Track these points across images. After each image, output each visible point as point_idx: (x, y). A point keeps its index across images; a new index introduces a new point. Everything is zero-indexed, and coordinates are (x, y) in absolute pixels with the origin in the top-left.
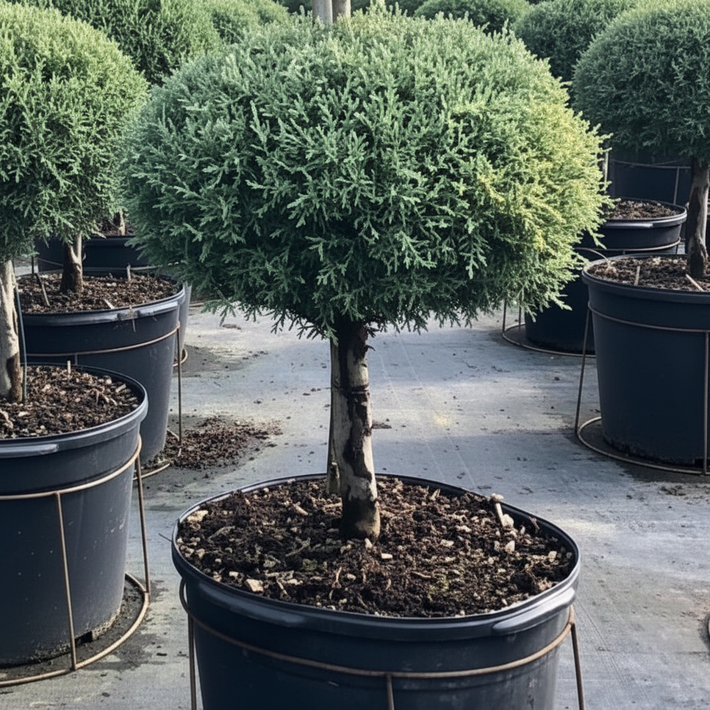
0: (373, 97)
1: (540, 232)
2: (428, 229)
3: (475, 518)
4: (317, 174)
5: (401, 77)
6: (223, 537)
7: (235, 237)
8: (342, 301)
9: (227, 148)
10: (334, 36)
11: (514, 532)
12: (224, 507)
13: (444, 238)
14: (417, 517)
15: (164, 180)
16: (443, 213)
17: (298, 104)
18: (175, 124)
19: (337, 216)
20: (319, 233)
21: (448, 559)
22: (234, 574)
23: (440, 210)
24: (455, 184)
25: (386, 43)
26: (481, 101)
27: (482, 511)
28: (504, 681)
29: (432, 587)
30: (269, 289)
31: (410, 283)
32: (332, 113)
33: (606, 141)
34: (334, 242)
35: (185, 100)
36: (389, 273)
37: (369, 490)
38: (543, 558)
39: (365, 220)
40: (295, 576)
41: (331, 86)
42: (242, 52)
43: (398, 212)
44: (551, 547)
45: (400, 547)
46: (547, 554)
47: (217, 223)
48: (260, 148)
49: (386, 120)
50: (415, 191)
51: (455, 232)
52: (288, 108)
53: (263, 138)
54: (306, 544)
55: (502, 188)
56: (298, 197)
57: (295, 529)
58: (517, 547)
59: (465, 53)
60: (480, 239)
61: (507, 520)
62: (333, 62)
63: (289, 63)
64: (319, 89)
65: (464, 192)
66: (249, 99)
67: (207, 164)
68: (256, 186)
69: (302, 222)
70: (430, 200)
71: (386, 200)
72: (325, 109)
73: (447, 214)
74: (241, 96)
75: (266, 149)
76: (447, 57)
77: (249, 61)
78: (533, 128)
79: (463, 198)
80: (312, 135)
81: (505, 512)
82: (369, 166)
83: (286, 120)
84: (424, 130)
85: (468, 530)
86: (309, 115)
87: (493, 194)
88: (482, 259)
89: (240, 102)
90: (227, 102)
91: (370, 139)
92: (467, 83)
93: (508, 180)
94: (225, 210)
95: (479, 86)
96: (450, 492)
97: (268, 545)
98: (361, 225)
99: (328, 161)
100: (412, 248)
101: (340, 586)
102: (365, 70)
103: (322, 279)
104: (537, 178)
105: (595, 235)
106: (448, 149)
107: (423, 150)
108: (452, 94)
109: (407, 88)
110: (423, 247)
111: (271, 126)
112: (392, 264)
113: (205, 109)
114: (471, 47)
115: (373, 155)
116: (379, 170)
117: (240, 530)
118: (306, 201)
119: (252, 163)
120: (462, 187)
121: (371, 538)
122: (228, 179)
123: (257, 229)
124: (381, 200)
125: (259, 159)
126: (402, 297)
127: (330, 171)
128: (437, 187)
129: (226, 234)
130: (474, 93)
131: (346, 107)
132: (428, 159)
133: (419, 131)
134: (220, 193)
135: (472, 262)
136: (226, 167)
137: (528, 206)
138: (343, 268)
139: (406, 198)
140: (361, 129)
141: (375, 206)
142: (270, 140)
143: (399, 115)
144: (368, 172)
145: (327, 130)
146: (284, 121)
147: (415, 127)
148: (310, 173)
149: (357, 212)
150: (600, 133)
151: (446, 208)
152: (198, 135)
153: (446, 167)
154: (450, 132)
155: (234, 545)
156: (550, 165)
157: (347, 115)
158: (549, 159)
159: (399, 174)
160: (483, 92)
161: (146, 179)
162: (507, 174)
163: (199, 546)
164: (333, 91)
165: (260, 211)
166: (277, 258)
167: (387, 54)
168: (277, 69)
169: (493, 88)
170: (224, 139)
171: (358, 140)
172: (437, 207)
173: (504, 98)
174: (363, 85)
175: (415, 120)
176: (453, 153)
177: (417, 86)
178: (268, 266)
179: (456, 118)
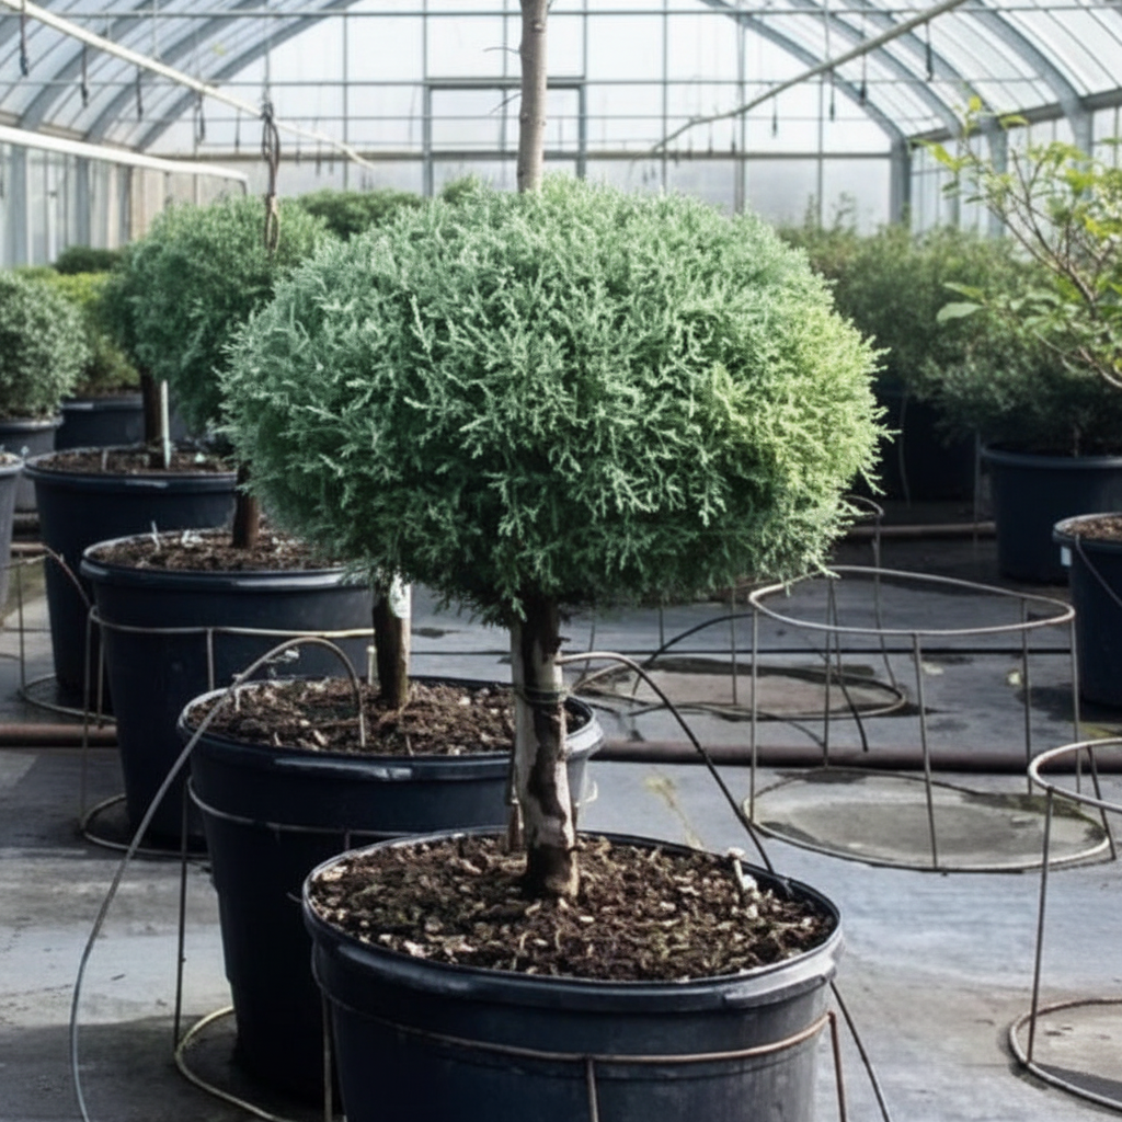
0: (574, 291)
1: (797, 466)
2: (647, 461)
3: (706, 881)
4: (499, 389)
5: (611, 265)
6: (371, 897)
7: (387, 474)
8: (531, 558)
9: (378, 359)
10: (521, 214)
11: (756, 895)
12: (370, 865)
13: (668, 474)
14: (628, 877)
15: (293, 400)
16: (668, 440)
17: (476, 299)
18: (307, 328)
19: (527, 443)
20: (502, 468)
21: (668, 923)
22: (386, 937)
23: (664, 437)
24: (682, 403)
25: (588, 223)
26: (718, 295)
27: (716, 872)
28: (742, 1072)
29: (648, 955)
30: (432, 543)
31: (621, 535)
32: (520, 312)
33: (882, 357)
34: (521, 480)
35: (321, 298)
36: (593, 521)
37: (562, 834)
38: (794, 925)
39: (562, 449)
40: (466, 942)
41: (519, 278)
42: (397, 236)
43: (607, 439)
44: (806, 912)
45: (606, 909)
46: (800, 921)
47: (364, 454)
48: (422, 357)
49: (593, 320)
50: (631, 412)
51: (683, 466)
52: (460, 306)
53: (427, 345)
54: (481, 905)
55: (745, 408)
56: (473, 419)
57: (464, 888)
58: (761, 913)
59: (695, 236)
60: (715, 475)
61: (748, 882)
62: (523, 246)
63: (460, 248)
64: (503, 281)
65: (696, 414)
66: (409, 294)
67: (351, 377)
68: (416, 405)
69: (479, 452)
70: (651, 423)
71: (592, 423)
72: (511, 307)
73: (674, 443)
74: (396, 293)
75: (430, 359)
76: (674, 240)
77: (407, 246)
78: (787, 334)
79: (693, 420)
80: (492, 340)
81: (745, 872)
82: (568, 379)
83: (458, 321)
84: (643, 334)
85: (696, 893)
86: (489, 316)
87: (734, 417)
88: (720, 502)
89: (396, 300)
90: (377, 300)
91: (569, 345)
92: (699, 273)
93: (753, 398)
94: (376, 436)
95: (716, 278)
96: (675, 852)
97: (430, 906)
98: (557, 457)
99: (515, 373)
100: (628, 488)
101: (526, 953)
102: (563, 256)
103: (506, 527)
104: (792, 398)
105: (868, 477)
106: (673, 359)
107: (642, 359)
108: (678, 287)
109: (620, 281)
110: (641, 486)
111: (437, 329)
112: (599, 509)
113: (349, 307)
114: (704, 228)
115: (576, 365)
116: (582, 384)
117: (391, 889)
118: (484, 424)
119: (412, 377)
120: (692, 406)
121: (567, 896)
122: (380, 397)
123: (417, 462)
124: (585, 422)
125: (421, 372)
126: (611, 554)
127: (516, 386)
128: (660, 406)
129: (376, 468)
130: (709, 285)
131: (537, 305)
132: (647, 370)
133: (637, 335)
134: (369, 415)
135: (707, 507)
136: (376, 382)
137: (781, 433)
138: (533, 513)
139: (617, 420)
140: (558, 330)
141: (576, 431)
142: (436, 348)
143: (609, 313)
144: (568, 388)
145: (513, 333)
146: (455, 323)
147: (630, 330)
148: (491, 388)
149: (553, 439)
150: (874, 347)
151: (671, 433)
152: (339, 342)
153: (671, 381)
154: (677, 335)
155: (385, 907)
156: (808, 382)
157: (540, 313)
158: (808, 375)
159: (609, 389)
160: (720, 286)
161: (268, 399)
162: (752, 390)
163: (339, 906)
164: (520, 285)
165: (422, 439)
166: (444, 502)
167: (591, 236)
168: (445, 257)
169: (734, 282)
170: (374, 346)
171: (556, 345)
172: (659, 433)
173: (749, 293)
174: (559, 276)
175: (629, 322)
176: (680, 364)
177: (633, 277)
178: (433, 512)
179: (686, 318)
